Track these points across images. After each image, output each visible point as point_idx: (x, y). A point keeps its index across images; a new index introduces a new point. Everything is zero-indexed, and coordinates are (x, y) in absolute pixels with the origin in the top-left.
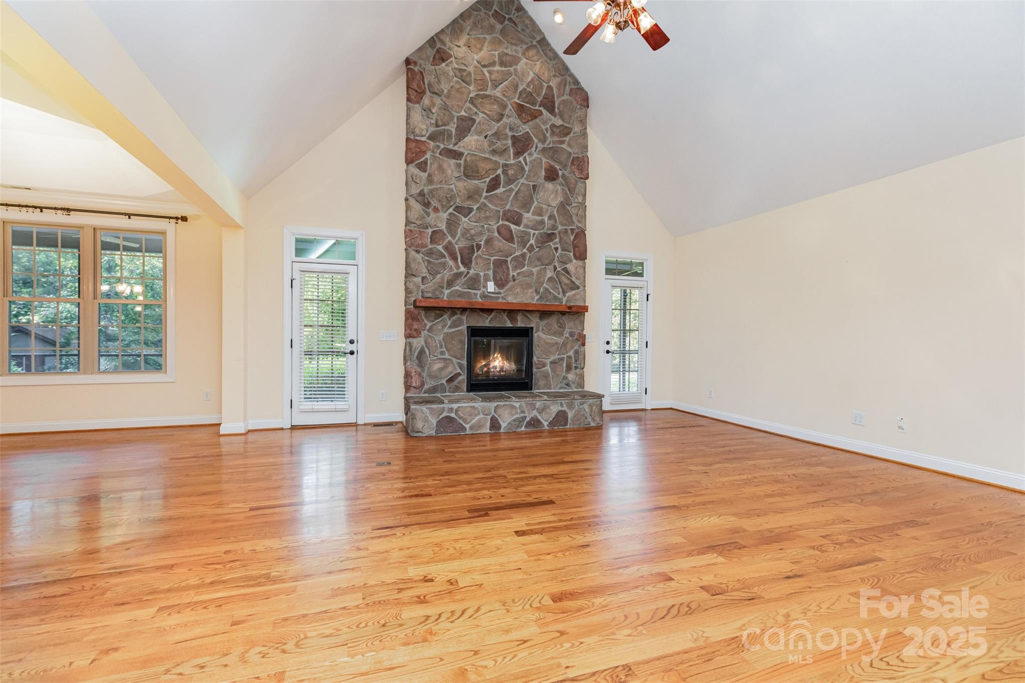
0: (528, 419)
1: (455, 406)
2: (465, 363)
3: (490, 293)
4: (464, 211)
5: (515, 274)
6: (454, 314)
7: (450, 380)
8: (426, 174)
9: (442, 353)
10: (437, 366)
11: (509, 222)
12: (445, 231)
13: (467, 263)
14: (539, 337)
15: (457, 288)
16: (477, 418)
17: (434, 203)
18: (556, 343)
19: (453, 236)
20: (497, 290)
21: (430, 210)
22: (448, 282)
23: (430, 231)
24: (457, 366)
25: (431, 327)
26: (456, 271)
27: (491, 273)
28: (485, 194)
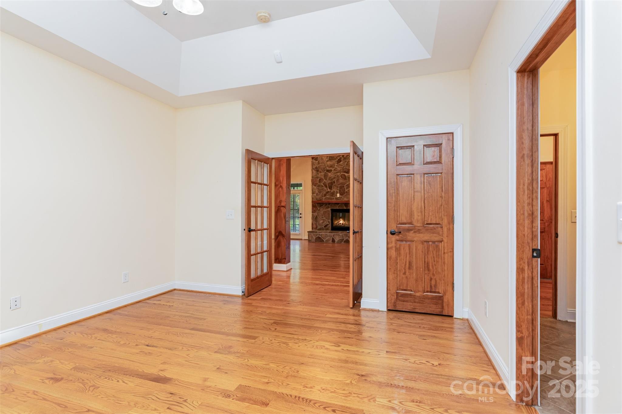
0: (345, 240)
1: (321, 234)
2: (330, 221)
3: (338, 197)
4: (329, 171)
5: (347, 191)
6: (326, 205)
7: (325, 226)
8: (317, 161)
9: (323, 217)
10: (321, 221)
11: (345, 173)
12: (323, 178)
13: (330, 188)
15: (328, 196)
16: (327, 238)
17: (320, 170)
19: (326, 180)
20: (341, 197)
21: (319, 172)
22: (324, 195)
23: (318, 179)
24: (328, 222)
25: (319, 209)
26: (327, 191)
27: (338, 191)
28: (336, 165)
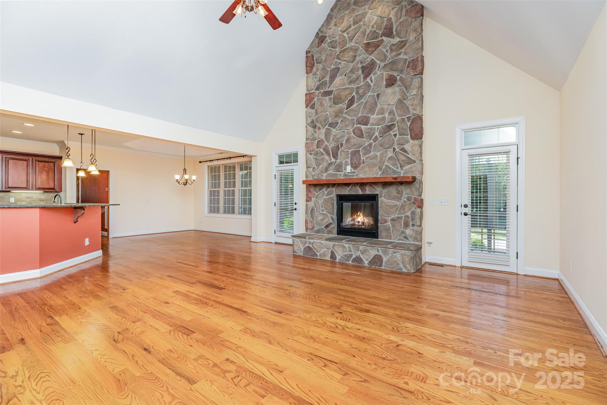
0: (354, 256)
1: (312, 241)
2: (335, 217)
3: (348, 173)
4: (333, 125)
5: (364, 159)
6: (329, 187)
7: (327, 227)
8: (315, 110)
9: (323, 210)
10: (320, 218)
11: (360, 124)
12: (324, 140)
13: (335, 156)
14: (382, 200)
15: (331, 172)
16: (323, 250)
17: (318, 125)
18: (396, 206)
19: (328, 141)
20: (353, 171)
21: (317, 130)
22: (325, 169)
23: (316, 141)
24: (331, 218)
25: (317, 195)
26: (329, 162)
27: (349, 160)
28: (345, 111)
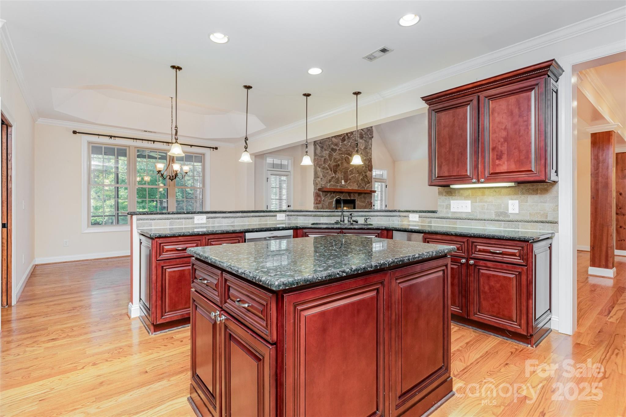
3: (343, 185)
4: (334, 150)
5: (351, 177)
6: (331, 194)
11: (348, 155)
12: (328, 159)
13: (335, 172)
14: (358, 204)
15: (332, 183)
17: (325, 147)
18: (363, 206)
19: (331, 161)
21: (323, 150)
22: (329, 180)
23: (323, 159)
25: (324, 199)
26: (332, 176)
27: (343, 176)
28: (341, 144)
